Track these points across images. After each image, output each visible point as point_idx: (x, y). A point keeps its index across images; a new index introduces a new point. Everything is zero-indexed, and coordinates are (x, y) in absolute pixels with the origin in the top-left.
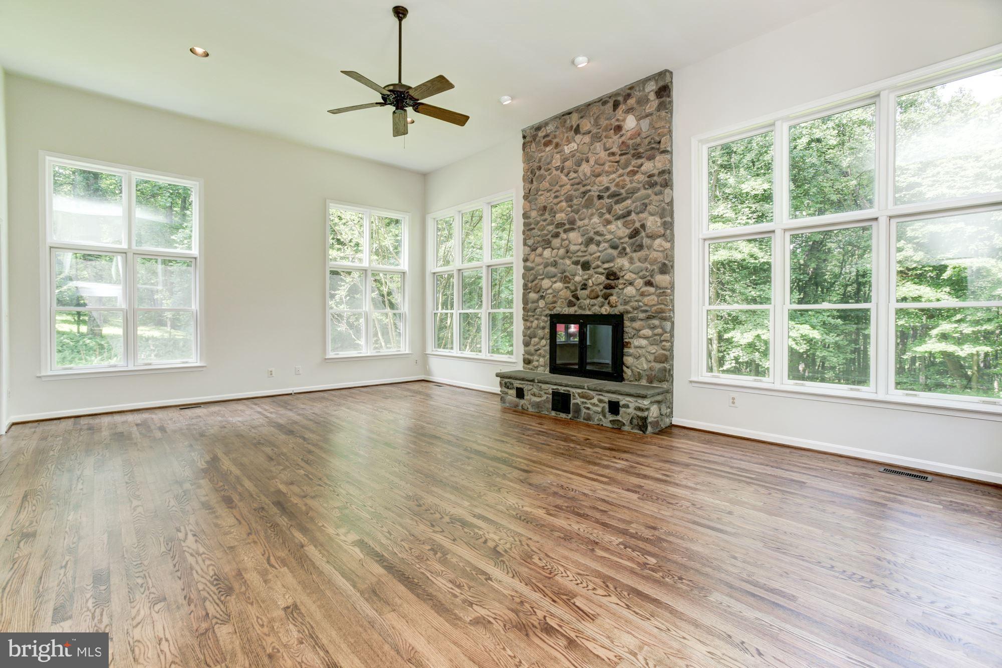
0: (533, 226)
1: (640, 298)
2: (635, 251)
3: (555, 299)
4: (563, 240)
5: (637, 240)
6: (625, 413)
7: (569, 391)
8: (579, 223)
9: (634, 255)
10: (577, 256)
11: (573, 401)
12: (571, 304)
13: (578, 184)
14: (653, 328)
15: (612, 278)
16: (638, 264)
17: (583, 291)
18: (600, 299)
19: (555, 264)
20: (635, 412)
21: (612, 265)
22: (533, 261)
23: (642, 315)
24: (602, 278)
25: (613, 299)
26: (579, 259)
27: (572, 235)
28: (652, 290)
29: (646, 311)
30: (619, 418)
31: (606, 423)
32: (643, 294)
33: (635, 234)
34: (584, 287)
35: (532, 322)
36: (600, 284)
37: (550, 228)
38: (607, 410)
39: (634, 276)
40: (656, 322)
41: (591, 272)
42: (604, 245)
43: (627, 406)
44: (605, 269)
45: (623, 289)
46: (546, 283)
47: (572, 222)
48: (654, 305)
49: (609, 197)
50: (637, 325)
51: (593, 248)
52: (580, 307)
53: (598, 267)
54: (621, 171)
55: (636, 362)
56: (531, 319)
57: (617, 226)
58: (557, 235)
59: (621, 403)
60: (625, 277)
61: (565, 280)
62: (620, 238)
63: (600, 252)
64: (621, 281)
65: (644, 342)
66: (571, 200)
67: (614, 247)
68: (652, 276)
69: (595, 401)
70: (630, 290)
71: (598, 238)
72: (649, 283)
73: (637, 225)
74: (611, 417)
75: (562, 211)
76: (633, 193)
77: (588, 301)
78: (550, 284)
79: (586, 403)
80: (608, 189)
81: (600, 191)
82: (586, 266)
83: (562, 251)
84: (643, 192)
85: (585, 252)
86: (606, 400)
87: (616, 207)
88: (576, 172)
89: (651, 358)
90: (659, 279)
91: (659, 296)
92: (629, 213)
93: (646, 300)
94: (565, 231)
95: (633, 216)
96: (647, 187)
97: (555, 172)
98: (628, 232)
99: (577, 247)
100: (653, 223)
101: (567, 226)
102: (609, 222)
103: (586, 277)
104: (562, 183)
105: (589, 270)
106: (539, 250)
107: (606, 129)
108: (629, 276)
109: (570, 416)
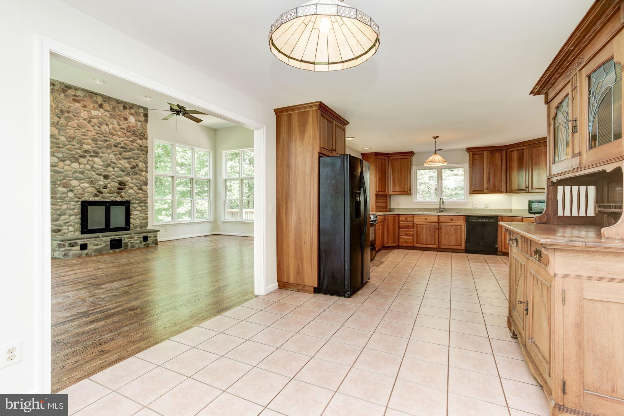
0: (61, 146)
1: (136, 195)
2: (134, 175)
3: (83, 192)
4: (89, 160)
5: (135, 170)
6: (150, 239)
7: (121, 237)
8: (101, 155)
9: (133, 176)
10: (101, 171)
11: (123, 242)
12: (96, 195)
13: (101, 134)
14: (141, 207)
15: (123, 185)
16: (135, 181)
17: (105, 190)
18: (115, 194)
19: (82, 173)
20: (153, 238)
21: (122, 179)
22: (63, 168)
23: (137, 202)
24: (117, 185)
25: (123, 194)
26: (101, 173)
27: (97, 160)
28: (141, 191)
29: (139, 200)
30: (147, 242)
31: (142, 246)
32: (138, 193)
33: (133, 167)
34: (105, 187)
35: (61, 206)
36: (115, 187)
37: (79, 151)
38: (142, 241)
39: (134, 185)
40: (143, 204)
41: (109, 180)
42: (116, 169)
43: (150, 237)
44: (118, 180)
45: (128, 190)
46: (74, 183)
47: (97, 153)
48: (142, 198)
49: (120, 148)
50: (135, 205)
51: (110, 169)
52: (104, 198)
53: (114, 179)
54: (126, 138)
55: (135, 221)
56: (60, 204)
57: (124, 162)
58: (84, 157)
59: (149, 236)
60: (129, 185)
61: (92, 182)
62: (126, 168)
63: (115, 172)
64: (127, 187)
65: (138, 213)
66: (97, 141)
67: (123, 171)
68: (141, 186)
69: (136, 238)
70: (131, 191)
71: (113, 165)
72: (141, 189)
73: (135, 164)
74: (144, 243)
75: (88, 144)
76: (133, 150)
77: (108, 195)
78: (79, 183)
79: (131, 240)
80: (120, 144)
81: (115, 143)
82: (106, 177)
83: (88, 167)
84: (136, 151)
85: (105, 170)
86: (142, 236)
87: (124, 153)
88: (99, 127)
89: (141, 218)
90: (144, 187)
91: (144, 194)
92: (131, 158)
93: (139, 195)
94: (91, 156)
95: (132, 160)
96: (140, 150)
97: (82, 121)
98: (130, 166)
99: (100, 167)
100: (141, 165)
101: (92, 154)
102: (120, 159)
103: (107, 183)
104: (89, 129)
105: (108, 179)
106: (68, 162)
107: (120, 116)
108: (131, 185)
109: (122, 249)
